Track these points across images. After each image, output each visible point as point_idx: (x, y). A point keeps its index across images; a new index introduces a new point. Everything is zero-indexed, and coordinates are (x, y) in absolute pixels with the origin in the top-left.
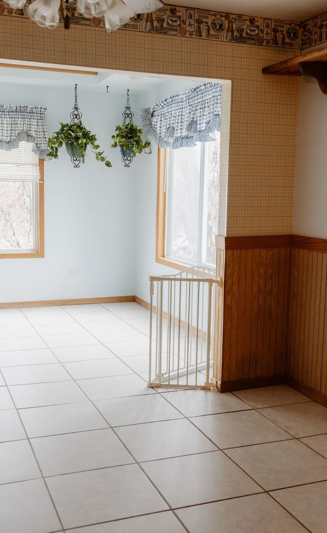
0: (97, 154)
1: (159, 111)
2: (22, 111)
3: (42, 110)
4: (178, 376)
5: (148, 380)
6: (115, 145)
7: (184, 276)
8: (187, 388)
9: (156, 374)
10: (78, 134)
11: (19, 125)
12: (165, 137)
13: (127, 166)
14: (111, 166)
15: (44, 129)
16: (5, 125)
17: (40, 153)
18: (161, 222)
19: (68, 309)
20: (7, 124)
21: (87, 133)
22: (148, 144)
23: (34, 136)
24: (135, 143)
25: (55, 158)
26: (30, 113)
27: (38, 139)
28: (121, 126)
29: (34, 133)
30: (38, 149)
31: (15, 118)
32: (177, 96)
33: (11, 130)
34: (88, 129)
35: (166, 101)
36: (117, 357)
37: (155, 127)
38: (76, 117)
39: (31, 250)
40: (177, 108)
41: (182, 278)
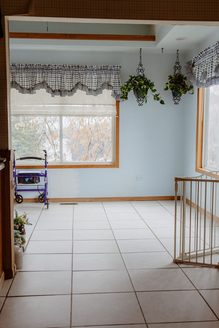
0: (154, 96)
1: (197, 62)
2: (104, 69)
3: (118, 68)
4: (204, 255)
5: (174, 257)
6: (167, 89)
7: (204, 178)
8: (204, 265)
9: (180, 253)
10: (141, 82)
11: (103, 79)
12: (201, 80)
13: (176, 103)
14: (164, 104)
15: (119, 80)
16: (94, 79)
17: (116, 97)
18: (199, 143)
19: (134, 203)
20: (95, 78)
21: (148, 81)
22: (192, 87)
23: (113, 85)
24: (181, 87)
25: (126, 99)
26: (110, 70)
27: (115, 88)
28: (172, 76)
29: (112, 83)
30: (115, 94)
31: (100, 74)
32: (209, 48)
33: (98, 82)
34: (148, 79)
35: (201, 53)
36: (157, 238)
37: (195, 73)
38: (141, 71)
39: (111, 162)
40: (209, 57)
41: (202, 179)
